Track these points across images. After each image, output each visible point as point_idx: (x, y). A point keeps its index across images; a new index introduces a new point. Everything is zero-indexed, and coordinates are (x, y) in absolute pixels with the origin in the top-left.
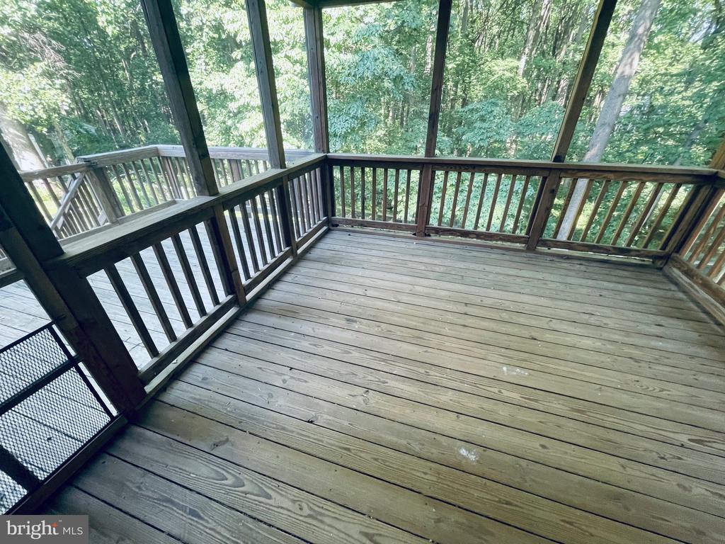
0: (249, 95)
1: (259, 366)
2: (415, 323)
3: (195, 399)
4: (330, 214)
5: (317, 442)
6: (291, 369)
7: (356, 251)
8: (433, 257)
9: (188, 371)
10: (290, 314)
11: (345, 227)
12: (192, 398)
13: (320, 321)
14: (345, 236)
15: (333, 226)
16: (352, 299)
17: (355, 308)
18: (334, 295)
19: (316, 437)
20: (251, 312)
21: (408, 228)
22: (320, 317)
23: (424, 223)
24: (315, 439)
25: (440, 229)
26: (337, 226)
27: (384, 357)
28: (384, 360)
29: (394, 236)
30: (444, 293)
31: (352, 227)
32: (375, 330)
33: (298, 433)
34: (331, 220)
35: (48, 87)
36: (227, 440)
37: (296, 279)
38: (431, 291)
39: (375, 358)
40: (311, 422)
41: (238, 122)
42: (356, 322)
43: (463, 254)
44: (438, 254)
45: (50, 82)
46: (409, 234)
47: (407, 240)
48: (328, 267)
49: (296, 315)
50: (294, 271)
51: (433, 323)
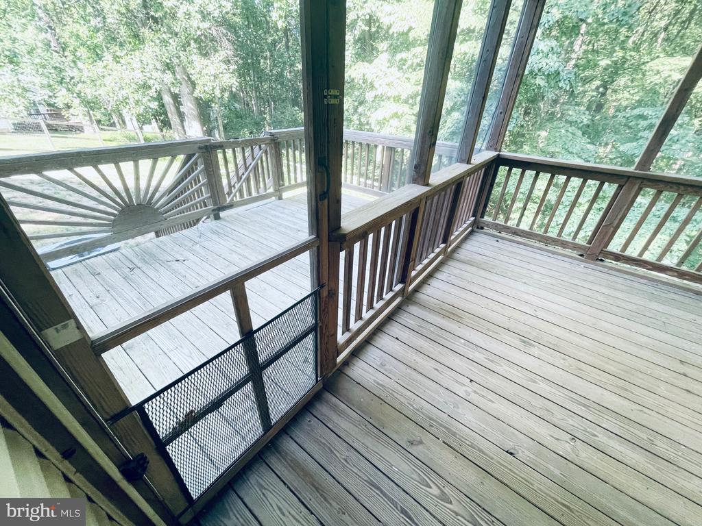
0: (389, 85)
1: (436, 367)
2: (613, 368)
3: (378, 383)
4: (479, 215)
5: (523, 481)
6: (471, 381)
7: (510, 261)
8: (611, 287)
9: (364, 351)
10: (455, 318)
11: (491, 231)
12: (375, 381)
13: (491, 334)
14: (492, 241)
15: (478, 228)
16: (522, 317)
17: (528, 329)
18: (498, 308)
19: (523, 476)
20: (411, 304)
21: (575, 247)
22: (488, 329)
23: (602, 246)
24: (522, 478)
25: (623, 256)
26: (482, 228)
27: (586, 402)
28: (584, 406)
29: (553, 253)
30: (644, 339)
31: (500, 232)
32: (560, 363)
33: (499, 462)
34: (479, 222)
35: (225, 71)
36: (421, 442)
37: (449, 278)
38: (624, 331)
39: (573, 400)
40: (511, 454)
41: (369, 110)
42: (533, 346)
43: (654, 292)
44: (618, 286)
45: (227, 67)
46: (575, 254)
47: (570, 260)
48: (482, 273)
49: (459, 320)
50: (445, 269)
51: (640, 375)
